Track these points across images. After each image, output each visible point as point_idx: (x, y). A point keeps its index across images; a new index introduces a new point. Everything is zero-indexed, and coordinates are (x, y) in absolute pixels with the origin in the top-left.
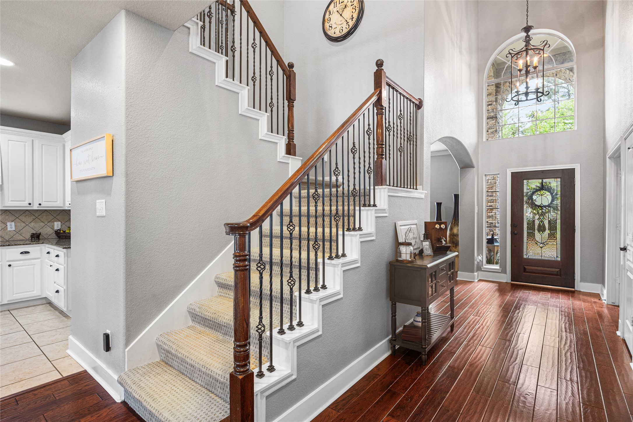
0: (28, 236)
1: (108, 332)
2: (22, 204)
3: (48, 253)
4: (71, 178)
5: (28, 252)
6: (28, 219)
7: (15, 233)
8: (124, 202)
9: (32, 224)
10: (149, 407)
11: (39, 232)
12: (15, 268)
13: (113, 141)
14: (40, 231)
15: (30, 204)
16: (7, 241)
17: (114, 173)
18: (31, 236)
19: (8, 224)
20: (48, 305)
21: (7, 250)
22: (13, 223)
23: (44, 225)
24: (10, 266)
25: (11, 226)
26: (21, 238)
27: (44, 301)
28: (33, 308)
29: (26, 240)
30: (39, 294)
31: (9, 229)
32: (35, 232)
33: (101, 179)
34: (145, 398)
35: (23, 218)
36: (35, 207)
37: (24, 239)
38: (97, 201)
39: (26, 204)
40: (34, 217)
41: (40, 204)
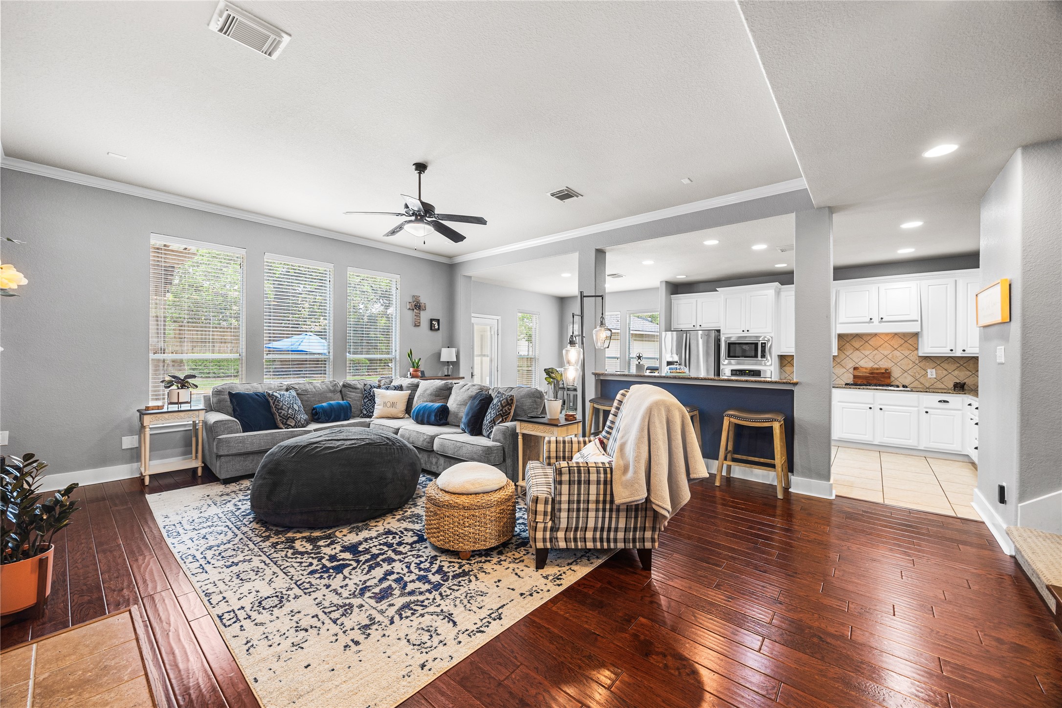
0: (951, 385)
1: (1004, 484)
2: (944, 351)
3: (970, 405)
4: (977, 324)
5: (948, 402)
6: (951, 367)
7: (936, 380)
8: (1019, 348)
9: (956, 373)
10: (1026, 556)
11: (963, 382)
12: (932, 416)
13: (1010, 285)
14: (965, 381)
15: (952, 350)
16: (927, 388)
17: (1012, 318)
18: (954, 385)
19: (929, 371)
20: (970, 464)
21: (924, 396)
22: (934, 370)
23: (971, 374)
24: (927, 412)
25: (932, 373)
26: (943, 386)
27: (966, 459)
28: (951, 462)
29: (949, 389)
30: (959, 449)
31: (929, 376)
32: (958, 381)
33: (1002, 325)
34: (1025, 548)
35: (945, 365)
36: (958, 353)
37: (946, 387)
38: (998, 348)
39: (947, 350)
40: (959, 365)
41: (964, 351)
